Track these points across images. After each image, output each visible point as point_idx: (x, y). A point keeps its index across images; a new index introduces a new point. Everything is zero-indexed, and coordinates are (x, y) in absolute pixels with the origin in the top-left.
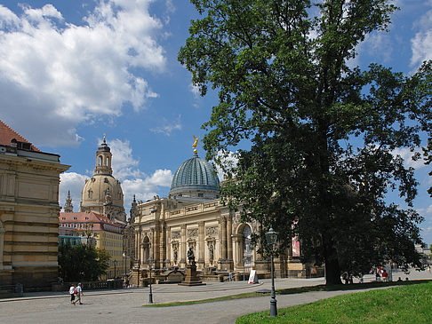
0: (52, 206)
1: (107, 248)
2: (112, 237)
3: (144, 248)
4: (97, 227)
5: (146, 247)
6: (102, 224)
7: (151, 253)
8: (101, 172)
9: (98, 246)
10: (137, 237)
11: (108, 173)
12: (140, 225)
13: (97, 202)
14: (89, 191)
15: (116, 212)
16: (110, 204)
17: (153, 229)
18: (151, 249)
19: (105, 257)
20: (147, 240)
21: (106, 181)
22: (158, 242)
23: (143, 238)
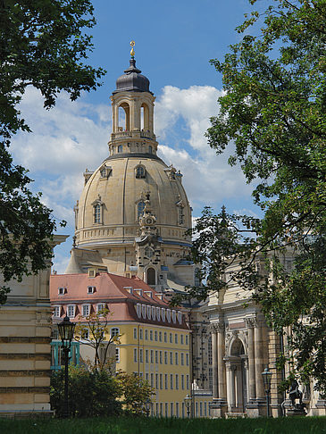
0: (41, 306)
1: (148, 369)
2: (158, 337)
3: (234, 370)
4: (119, 312)
5: (239, 367)
6: (131, 304)
7: (249, 381)
8: (126, 150)
9: (121, 366)
10: (216, 340)
11: (145, 150)
12: (223, 311)
13: (119, 233)
14: (96, 206)
15: (171, 261)
16: (154, 240)
17: (250, 323)
18: (248, 373)
19: (138, 393)
20: (238, 348)
21: (141, 174)
22: (263, 353)
23: (229, 343)
